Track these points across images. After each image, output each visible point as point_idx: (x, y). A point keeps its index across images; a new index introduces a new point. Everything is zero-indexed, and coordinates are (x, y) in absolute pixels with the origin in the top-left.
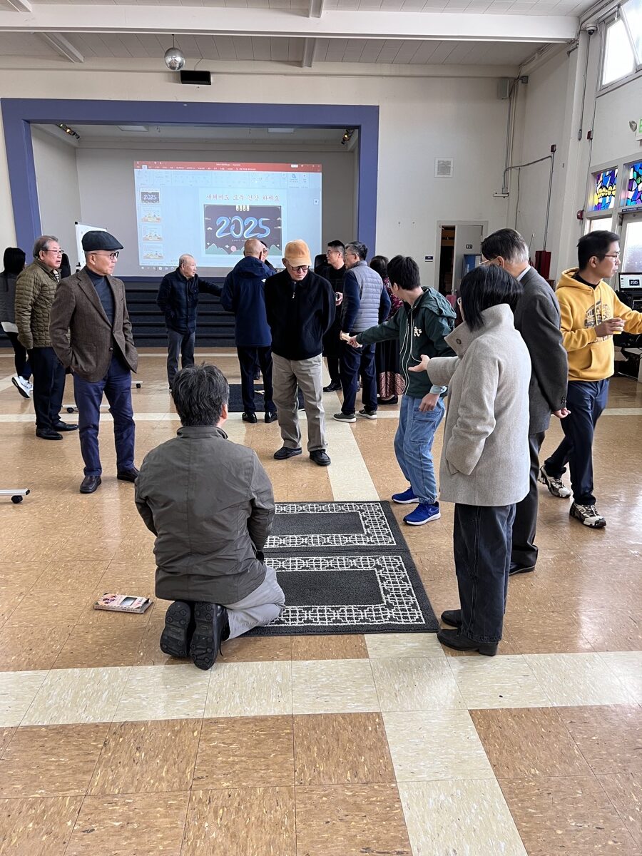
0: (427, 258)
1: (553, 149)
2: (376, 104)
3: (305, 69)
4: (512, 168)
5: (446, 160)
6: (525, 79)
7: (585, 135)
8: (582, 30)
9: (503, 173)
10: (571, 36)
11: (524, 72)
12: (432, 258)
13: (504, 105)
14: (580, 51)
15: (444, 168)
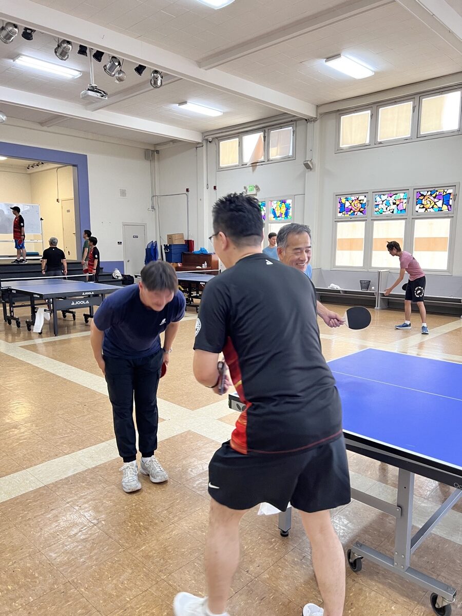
0: (118, 243)
1: (187, 190)
2: (85, 154)
3: (45, 128)
4: (155, 196)
5: (124, 189)
6: (158, 152)
7: (212, 187)
9: (150, 198)
10: (200, 141)
11: (158, 148)
12: (121, 243)
13: (146, 164)
14: (204, 148)
15: (123, 193)
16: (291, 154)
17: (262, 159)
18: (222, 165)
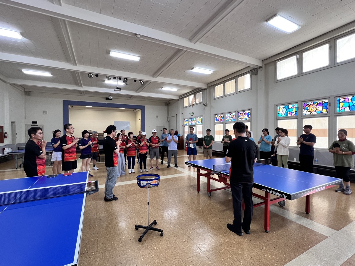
1: (176, 115)
2: (144, 105)
4: (168, 117)
5: (157, 115)
6: (170, 103)
7: (182, 113)
8: (180, 98)
10: (178, 99)
11: (170, 102)
13: (166, 107)
14: (180, 101)
15: (157, 117)
16: (202, 101)
17: (194, 103)
18: (184, 106)
